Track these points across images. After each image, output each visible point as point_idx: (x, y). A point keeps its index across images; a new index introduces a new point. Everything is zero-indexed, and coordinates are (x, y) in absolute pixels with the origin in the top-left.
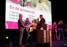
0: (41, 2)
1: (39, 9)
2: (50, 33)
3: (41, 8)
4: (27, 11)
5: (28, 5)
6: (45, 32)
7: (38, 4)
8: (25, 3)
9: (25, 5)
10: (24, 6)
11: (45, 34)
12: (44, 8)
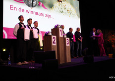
0: (61, 2)
1: (58, 10)
3: (61, 10)
4: (37, 14)
5: (39, 5)
6: (54, 38)
7: (56, 4)
8: (34, 2)
9: (34, 5)
10: (32, 6)
12: (67, 10)
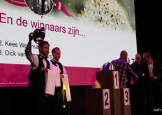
1: (94, 17)
2: (126, 98)
3: (100, 17)
5: (56, 8)
6: (106, 93)
8: (46, 3)
9: (46, 9)
11: (108, 101)
12: (109, 15)
